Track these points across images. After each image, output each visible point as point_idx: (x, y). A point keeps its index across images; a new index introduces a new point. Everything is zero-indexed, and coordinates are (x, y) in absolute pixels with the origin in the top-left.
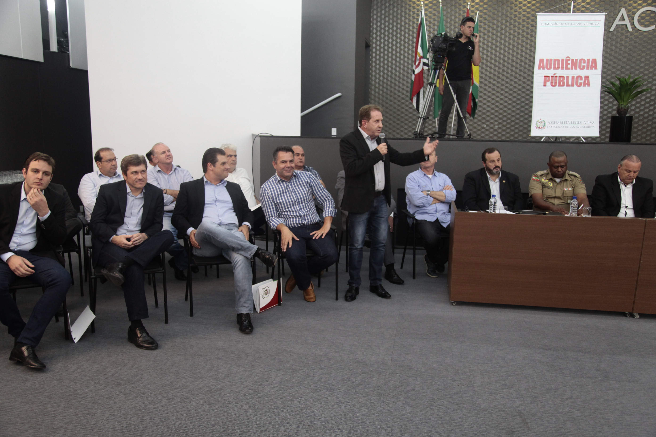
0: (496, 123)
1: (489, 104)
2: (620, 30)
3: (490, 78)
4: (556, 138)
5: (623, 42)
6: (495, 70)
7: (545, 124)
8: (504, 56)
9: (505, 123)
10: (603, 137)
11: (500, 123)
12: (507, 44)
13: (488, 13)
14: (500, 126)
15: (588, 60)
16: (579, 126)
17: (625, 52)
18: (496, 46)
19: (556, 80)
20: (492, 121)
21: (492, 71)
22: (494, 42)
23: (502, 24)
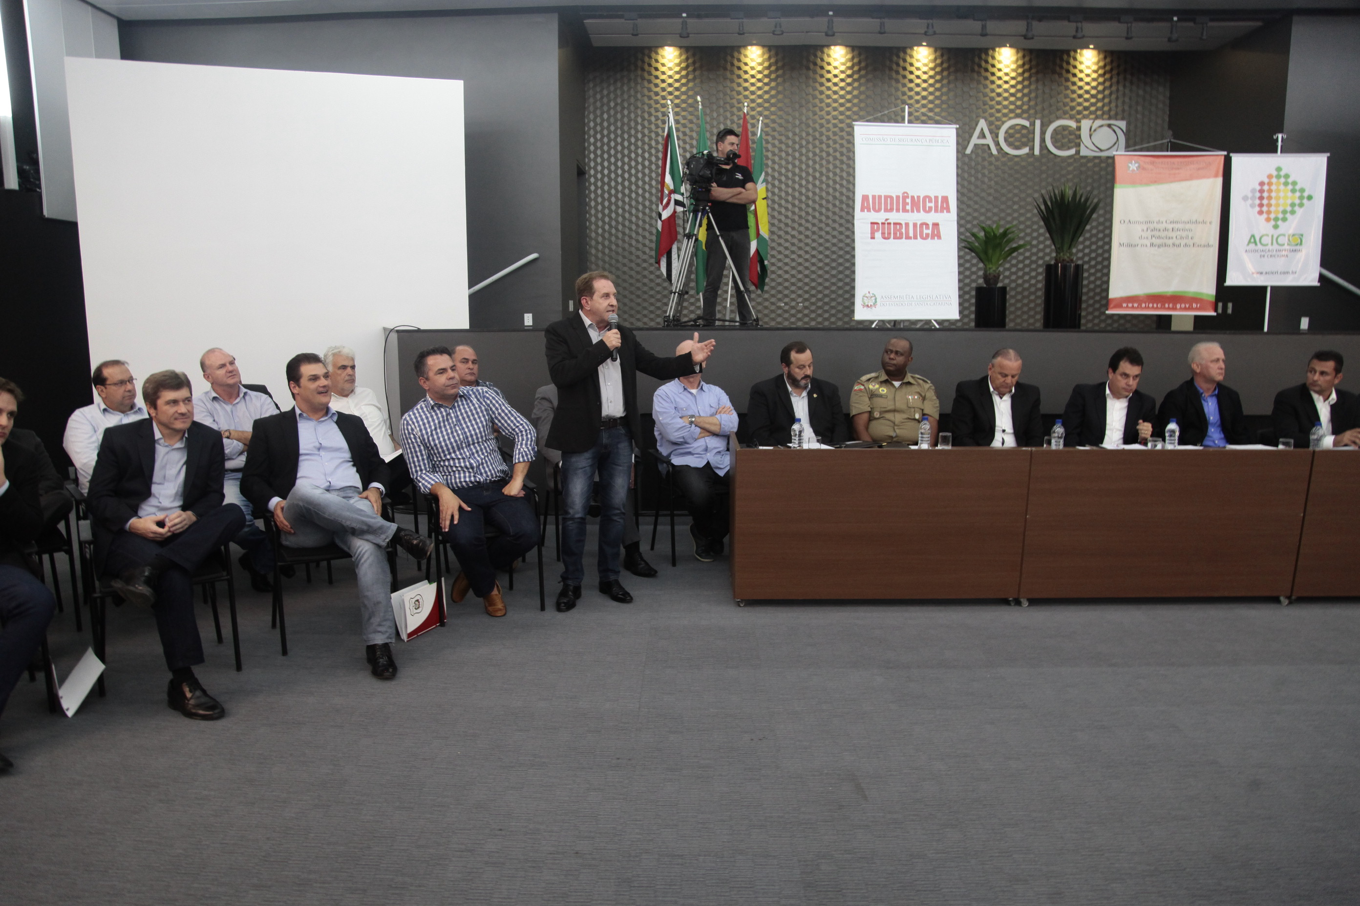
0: (800, 300)
1: (787, 268)
2: (980, 151)
3: (787, 225)
4: (895, 322)
5: (986, 172)
6: (794, 213)
7: (876, 299)
8: (808, 190)
9: (813, 300)
10: (966, 320)
11: (806, 300)
12: (811, 171)
13: (779, 121)
14: (807, 304)
15: (936, 198)
16: (929, 303)
17: (990, 187)
18: (794, 174)
19: (889, 229)
20: (793, 296)
21: (790, 214)
22: (790, 167)
23: (801, 138)
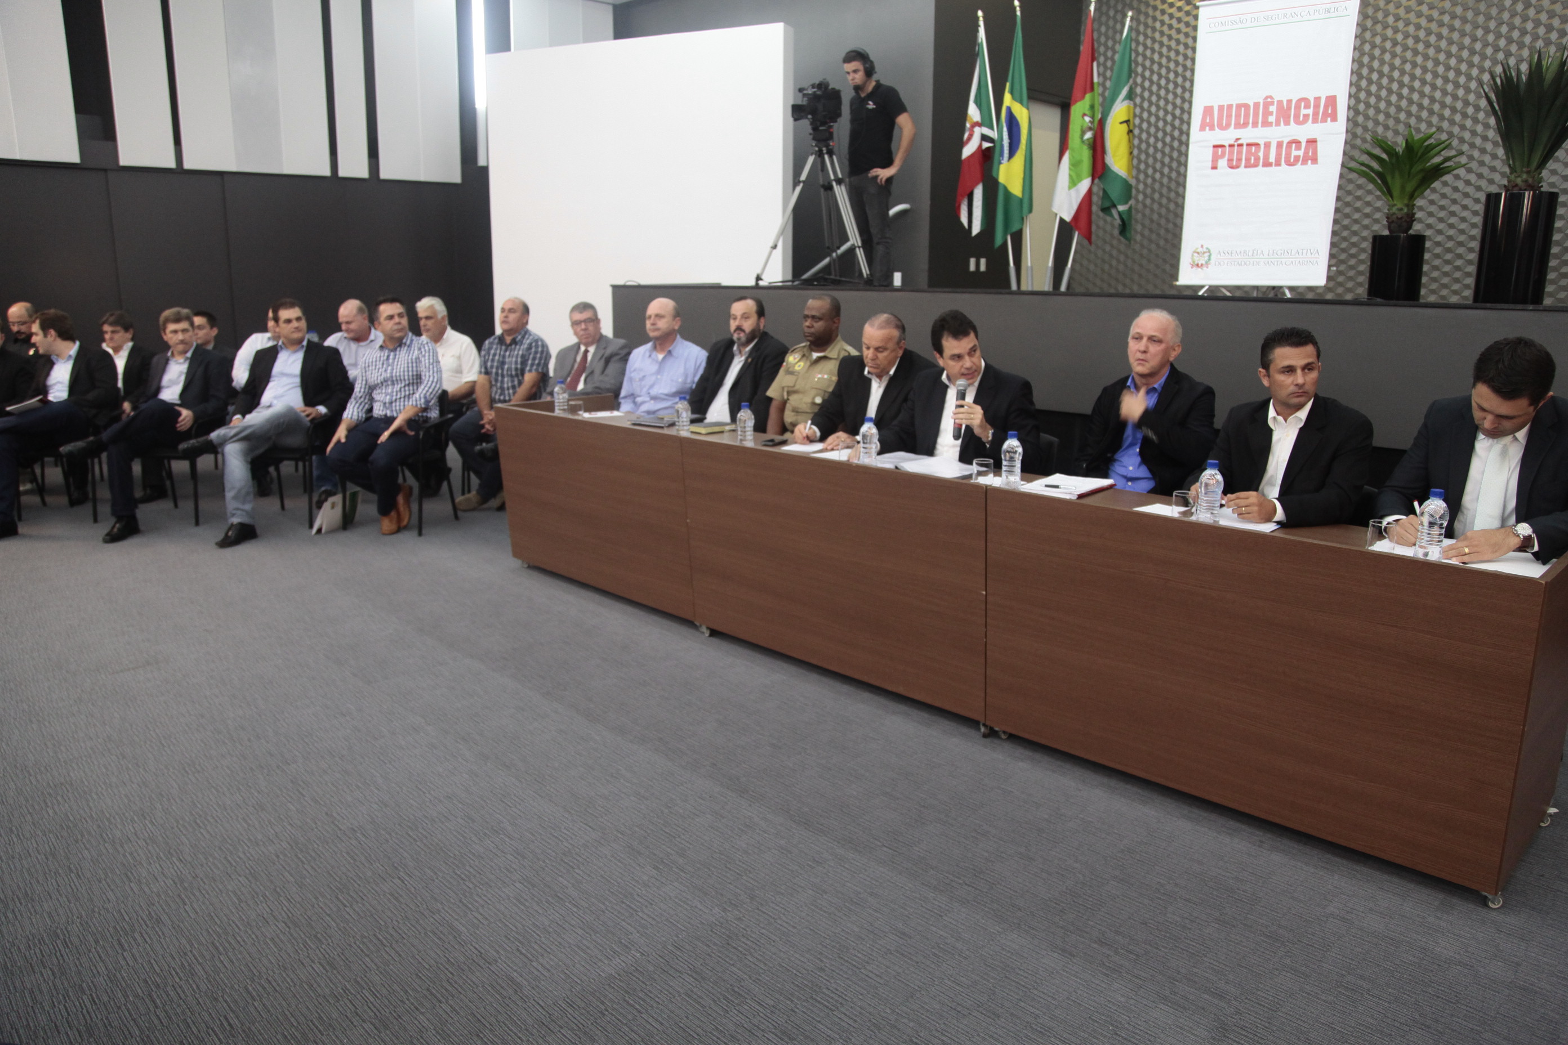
7: (1210, 256)
15: (1318, 99)
16: (1284, 261)
19: (1240, 153)
